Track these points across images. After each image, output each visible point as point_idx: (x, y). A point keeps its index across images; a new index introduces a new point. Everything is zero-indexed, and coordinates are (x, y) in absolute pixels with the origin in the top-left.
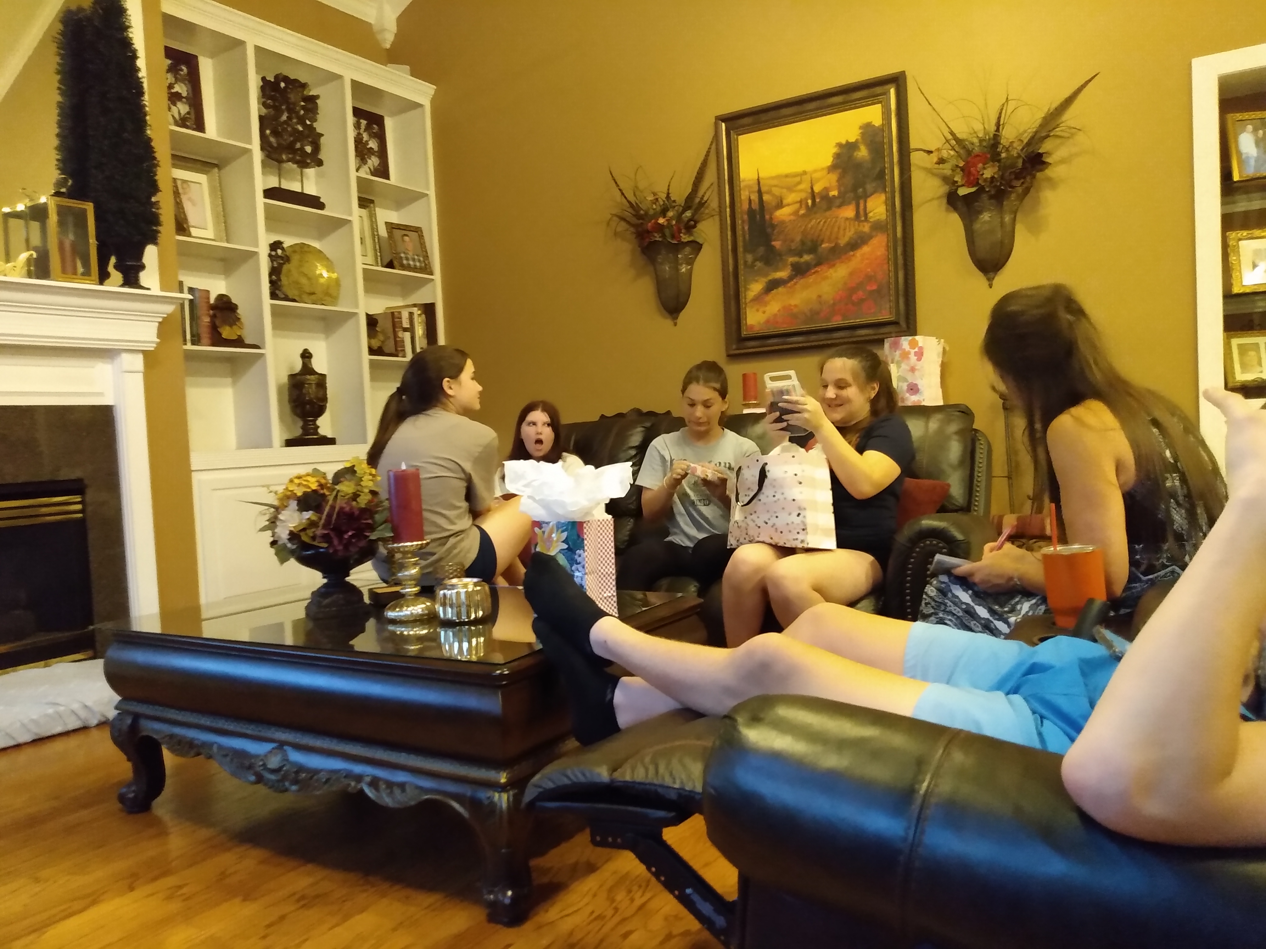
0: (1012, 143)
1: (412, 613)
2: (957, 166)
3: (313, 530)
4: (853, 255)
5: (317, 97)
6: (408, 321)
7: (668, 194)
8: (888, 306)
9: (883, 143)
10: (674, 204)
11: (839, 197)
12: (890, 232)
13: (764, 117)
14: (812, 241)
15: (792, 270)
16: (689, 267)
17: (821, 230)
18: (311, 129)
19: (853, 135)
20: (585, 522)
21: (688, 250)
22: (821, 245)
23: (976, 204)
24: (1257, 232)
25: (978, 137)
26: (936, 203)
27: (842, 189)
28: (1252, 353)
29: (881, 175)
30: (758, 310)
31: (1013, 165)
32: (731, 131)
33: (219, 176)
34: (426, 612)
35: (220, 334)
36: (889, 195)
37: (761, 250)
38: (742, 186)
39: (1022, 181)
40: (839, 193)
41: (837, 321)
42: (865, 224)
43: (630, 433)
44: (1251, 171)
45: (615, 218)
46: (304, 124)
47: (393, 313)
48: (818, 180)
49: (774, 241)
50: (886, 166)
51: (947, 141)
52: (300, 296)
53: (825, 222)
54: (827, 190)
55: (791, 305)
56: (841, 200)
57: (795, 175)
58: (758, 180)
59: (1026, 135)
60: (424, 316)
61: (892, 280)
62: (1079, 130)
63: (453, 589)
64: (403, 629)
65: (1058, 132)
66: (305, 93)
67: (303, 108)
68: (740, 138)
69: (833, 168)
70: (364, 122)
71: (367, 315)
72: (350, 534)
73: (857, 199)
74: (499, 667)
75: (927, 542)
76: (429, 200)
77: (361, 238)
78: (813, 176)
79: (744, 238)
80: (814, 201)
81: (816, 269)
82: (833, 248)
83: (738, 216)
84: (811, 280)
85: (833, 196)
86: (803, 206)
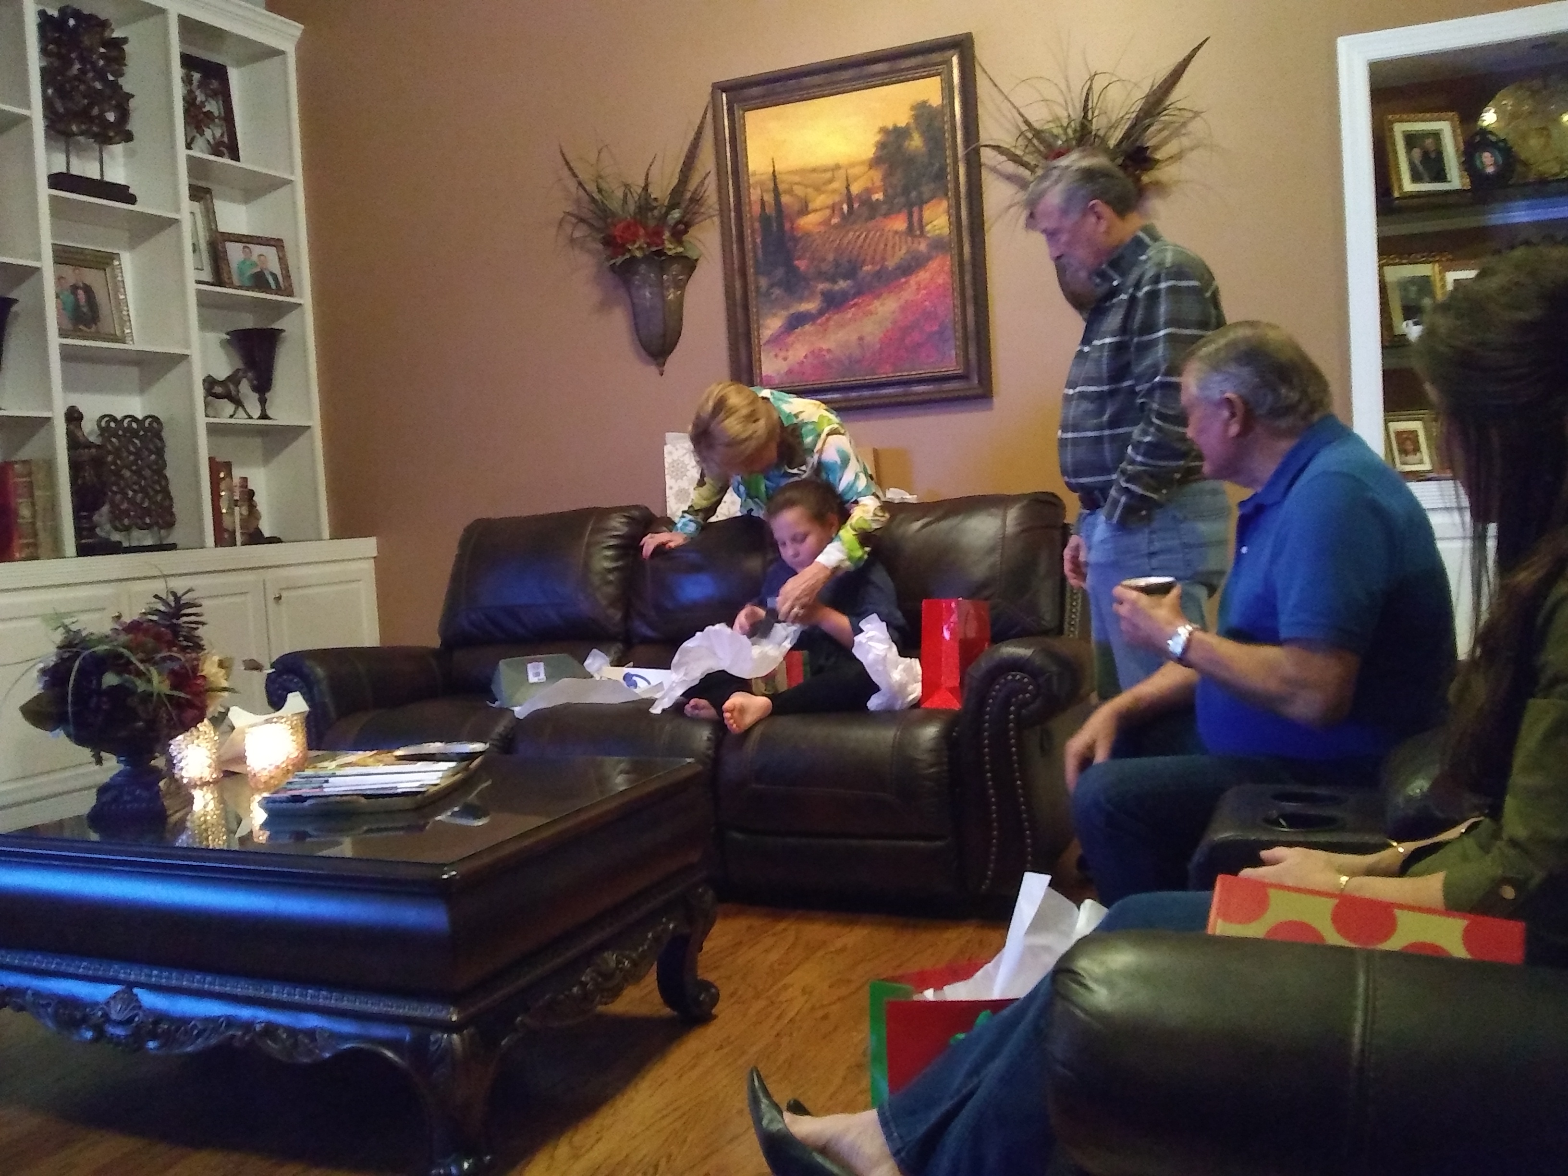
0: (1106, 132)
4: (906, 283)
5: (125, 40)
7: (646, 188)
8: (953, 352)
9: (943, 131)
10: (655, 204)
11: (884, 202)
12: (955, 251)
13: (779, 87)
14: (849, 261)
15: (823, 301)
16: (679, 292)
17: (861, 247)
18: (116, 87)
19: (903, 118)
21: (675, 268)
22: (862, 267)
25: (1061, 125)
27: (890, 191)
29: (940, 175)
30: (776, 356)
32: (735, 105)
36: (953, 202)
37: (780, 272)
38: (751, 182)
40: (885, 196)
41: (885, 373)
42: (921, 240)
45: (570, 218)
46: (103, 79)
48: (857, 178)
49: (799, 258)
50: (948, 162)
51: (1022, 133)
53: (867, 236)
54: (868, 191)
55: (821, 350)
56: (887, 206)
57: (825, 170)
58: (774, 173)
59: (1124, 121)
61: (959, 319)
66: (106, 34)
67: (102, 56)
68: (747, 114)
69: (876, 162)
73: (910, 205)
74: (446, 869)
75: (1010, 677)
76: (293, 192)
77: (194, 244)
78: (850, 171)
79: (755, 253)
80: (851, 207)
81: (856, 300)
82: (879, 272)
83: (747, 224)
84: (850, 315)
85: (878, 200)
86: (836, 212)
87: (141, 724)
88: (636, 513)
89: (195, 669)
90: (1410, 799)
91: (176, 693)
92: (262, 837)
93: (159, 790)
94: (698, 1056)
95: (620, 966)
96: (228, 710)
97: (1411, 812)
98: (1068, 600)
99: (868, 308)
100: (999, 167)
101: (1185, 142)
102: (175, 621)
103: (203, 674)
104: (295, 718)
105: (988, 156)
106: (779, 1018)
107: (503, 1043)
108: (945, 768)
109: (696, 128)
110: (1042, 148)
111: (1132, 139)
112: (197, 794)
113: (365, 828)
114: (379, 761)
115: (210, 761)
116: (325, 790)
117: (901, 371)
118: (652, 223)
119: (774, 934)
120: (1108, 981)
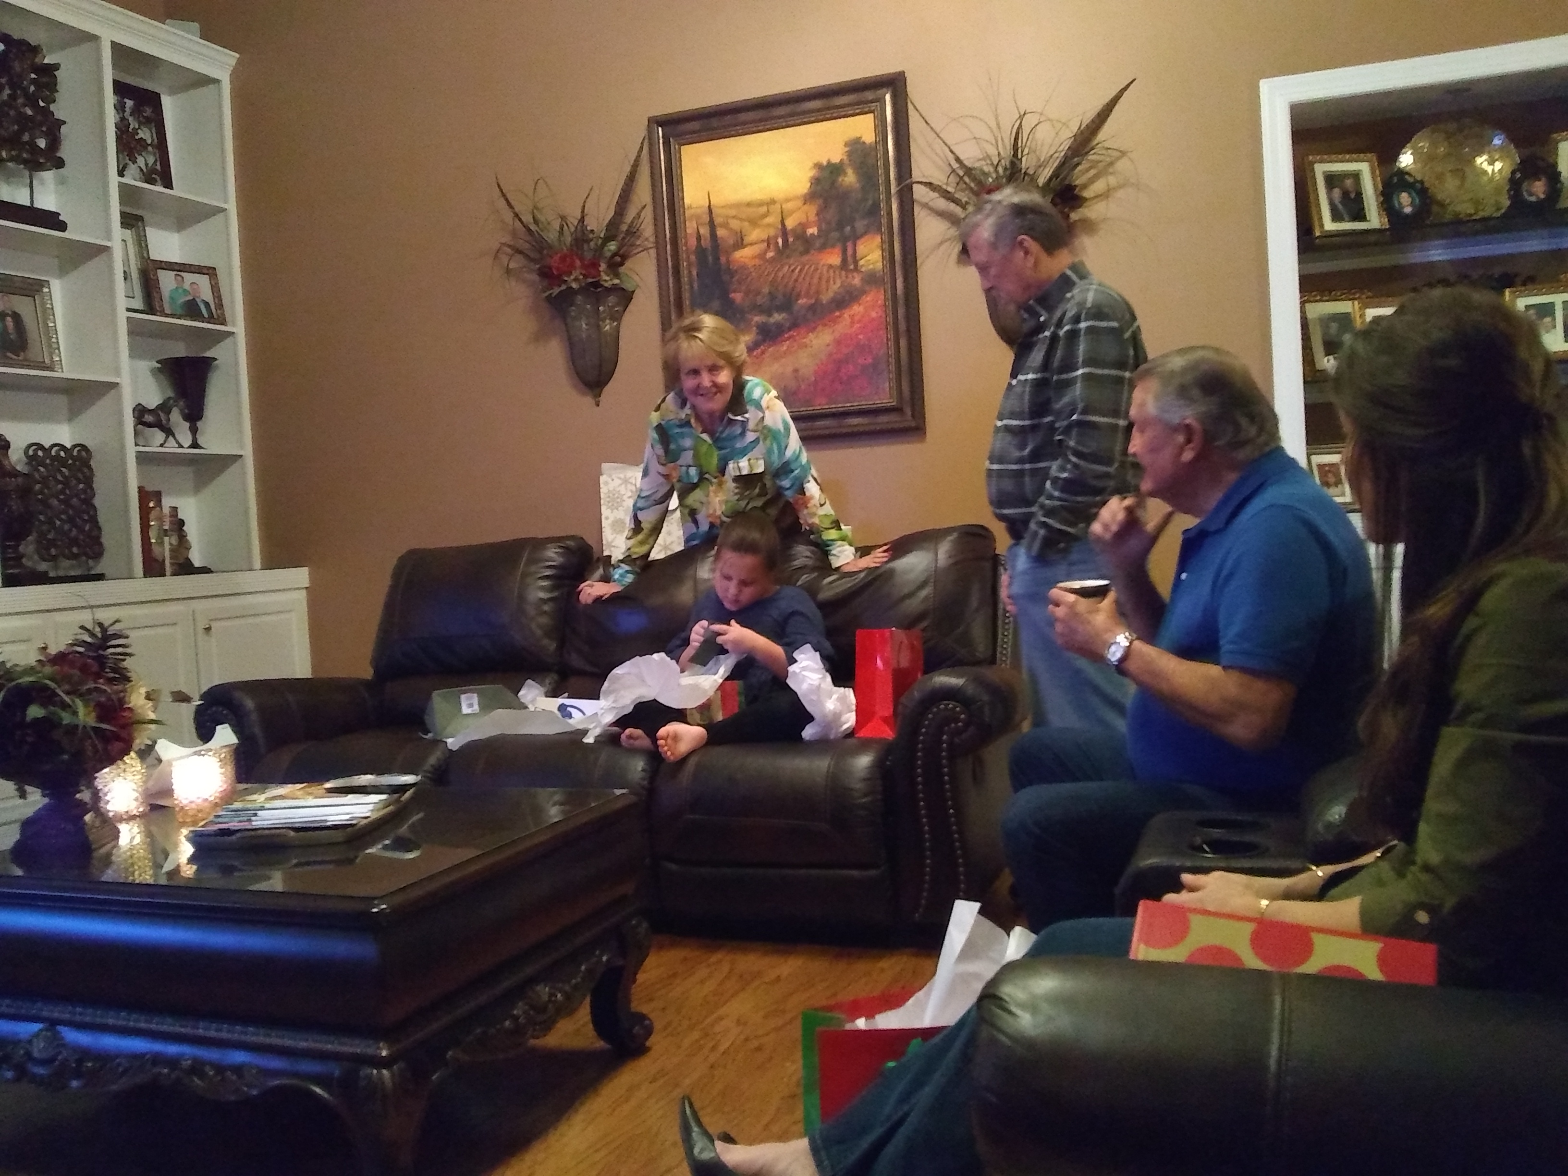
0: (1036, 169)
4: (839, 317)
5: (56, 67)
7: (582, 220)
8: (887, 385)
9: (876, 167)
10: (591, 236)
11: (819, 236)
12: (888, 286)
13: (715, 122)
14: (785, 294)
15: (758, 333)
16: (615, 324)
17: (796, 281)
18: (47, 113)
19: (837, 154)
21: (612, 300)
22: (797, 300)
25: (992, 164)
26: (946, 250)
27: (824, 226)
29: (874, 211)
32: (672, 139)
36: (886, 237)
38: (687, 215)
40: (819, 231)
41: (821, 404)
42: (855, 274)
45: (506, 249)
46: (34, 106)
48: (791, 212)
49: (734, 292)
50: (882, 197)
51: (954, 171)
53: (801, 270)
54: (803, 226)
56: (822, 240)
57: (761, 204)
58: (709, 206)
61: (892, 352)
62: (1123, 154)
65: (1094, 155)
66: (37, 60)
67: (33, 82)
68: (682, 147)
69: (809, 198)
73: (844, 240)
74: (376, 902)
75: (942, 706)
76: (227, 219)
77: (125, 272)
78: (783, 206)
79: (692, 287)
80: (785, 241)
81: (791, 333)
82: (813, 305)
83: (683, 256)
84: (785, 348)
85: (811, 234)
86: (771, 246)
87: (66, 757)
88: (570, 543)
89: (122, 701)
90: (1329, 826)
91: (104, 726)
92: (189, 871)
93: (85, 824)
94: (632, 1089)
95: (553, 999)
96: (155, 742)
97: (1330, 838)
98: (1000, 631)
99: (803, 341)
100: (931, 204)
101: (1112, 180)
102: (101, 652)
103: (129, 706)
104: (224, 750)
105: (920, 192)
106: (714, 1048)
107: (434, 1078)
108: (879, 797)
109: (632, 162)
110: (972, 185)
111: (1061, 177)
112: (123, 828)
113: (295, 861)
114: (310, 794)
115: (136, 795)
116: (254, 823)
117: (835, 403)
118: (588, 255)
119: (709, 966)
120: (1032, 1007)
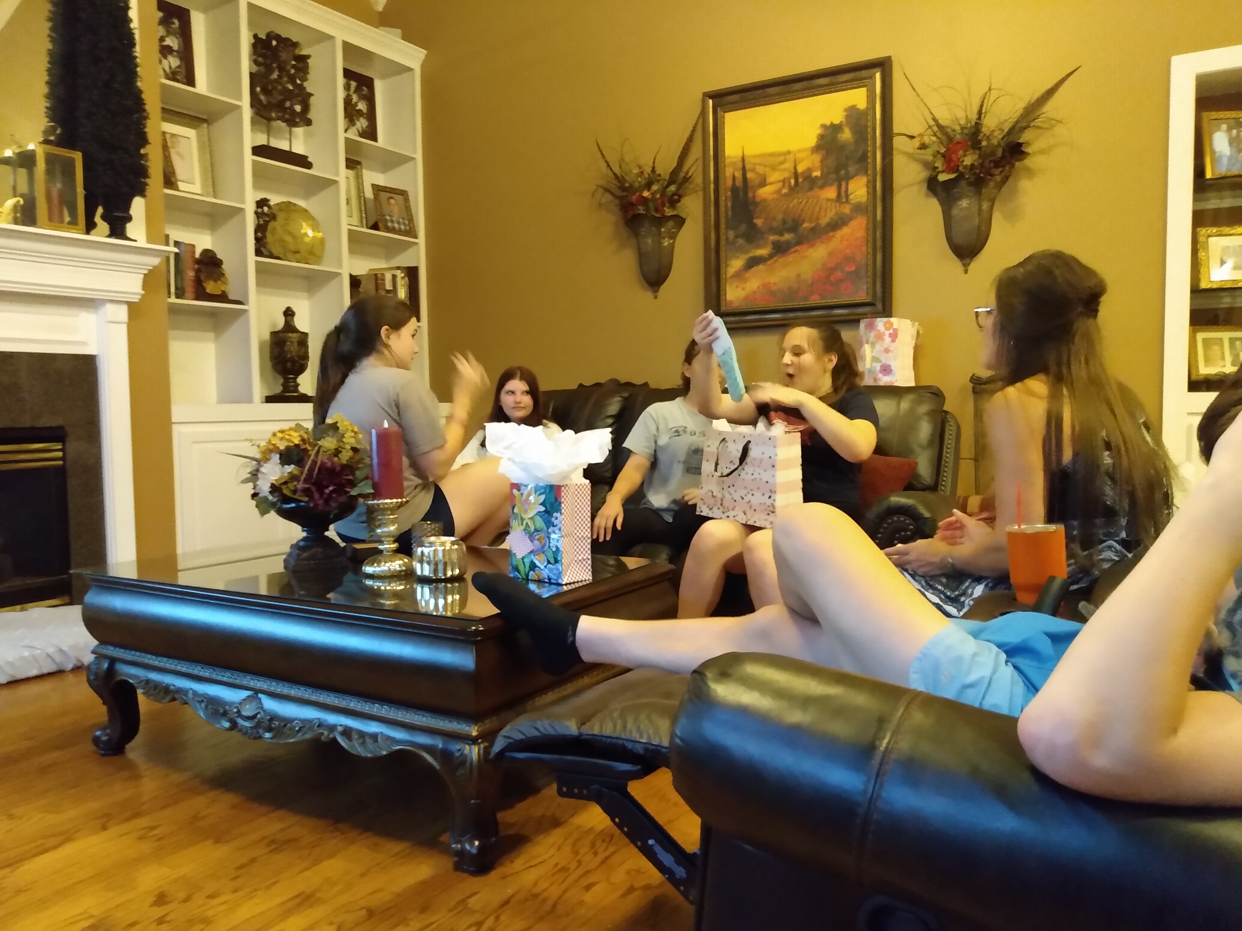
0: (993, 131)
1: (390, 569)
2: (938, 152)
3: (295, 483)
4: (833, 236)
5: (308, 57)
6: (392, 284)
7: (653, 168)
8: (865, 287)
9: (867, 127)
10: (659, 178)
11: (821, 178)
12: (871, 214)
13: (750, 95)
14: (793, 220)
15: (772, 248)
16: (671, 241)
17: (802, 210)
18: (301, 88)
19: (838, 118)
20: (563, 486)
21: (671, 224)
22: (803, 224)
23: (955, 190)
24: (1226, 230)
25: (960, 124)
26: (915, 188)
27: (825, 170)
28: (1216, 348)
29: (863, 158)
30: (737, 287)
31: (993, 153)
32: (719, 109)
33: (209, 132)
34: (404, 568)
35: (205, 290)
36: (871, 178)
37: (743, 228)
38: (726, 163)
39: (1001, 169)
40: (822, 174)
41: (815, 300)
42: (846, 205)
43: (607, 402)
44: (1223, 169)
45: (601, 190)
46: (294, 83)
47: (376, 275)
48: (802, 160)
49: (757, 218)
50: (869, 149)
51: (930, 127)
52: (285, 255)
53: (807, 202)
54: (810, 170)
55: (770, 283)
56: (823, 181)
57: (780, 154)
58: (743, 157)
59: (1007, 124)
60: (407, 279)
61: (870, 262)
62: (1059, 122)
63: (431, 547)
64: (381, 584)
65: (1038, 122)
66: (296, 52)
67: (294, 67)
68: (726, 114)
69: (817, 149)
70: (353, 84)
71: (351, 276)
72: (331, 488)
73: (839, 180)
76: (416, 164)
77: (347, 199)
78: (797, 156)
79: (727, 215)
80: (797, 181)
81: (796, 248)
82: (813, 228)
83: (722, 192)
84: (791, 259)
85: (816, 176)
86: (786, 185)
99: (806, 253)
100: (906, 149)
105: (898, 141)
110: (943, 139)
111: (1010, 138)
117: (826, 300)
